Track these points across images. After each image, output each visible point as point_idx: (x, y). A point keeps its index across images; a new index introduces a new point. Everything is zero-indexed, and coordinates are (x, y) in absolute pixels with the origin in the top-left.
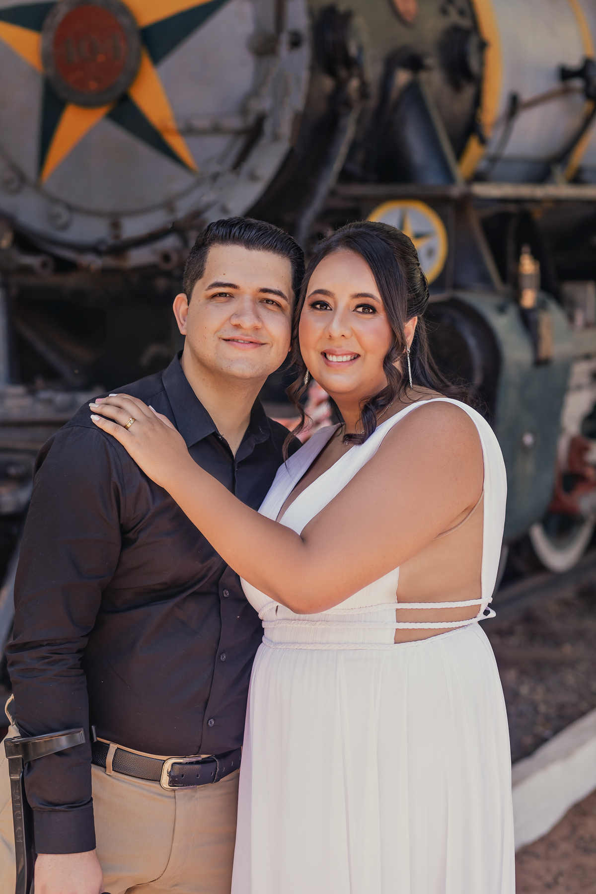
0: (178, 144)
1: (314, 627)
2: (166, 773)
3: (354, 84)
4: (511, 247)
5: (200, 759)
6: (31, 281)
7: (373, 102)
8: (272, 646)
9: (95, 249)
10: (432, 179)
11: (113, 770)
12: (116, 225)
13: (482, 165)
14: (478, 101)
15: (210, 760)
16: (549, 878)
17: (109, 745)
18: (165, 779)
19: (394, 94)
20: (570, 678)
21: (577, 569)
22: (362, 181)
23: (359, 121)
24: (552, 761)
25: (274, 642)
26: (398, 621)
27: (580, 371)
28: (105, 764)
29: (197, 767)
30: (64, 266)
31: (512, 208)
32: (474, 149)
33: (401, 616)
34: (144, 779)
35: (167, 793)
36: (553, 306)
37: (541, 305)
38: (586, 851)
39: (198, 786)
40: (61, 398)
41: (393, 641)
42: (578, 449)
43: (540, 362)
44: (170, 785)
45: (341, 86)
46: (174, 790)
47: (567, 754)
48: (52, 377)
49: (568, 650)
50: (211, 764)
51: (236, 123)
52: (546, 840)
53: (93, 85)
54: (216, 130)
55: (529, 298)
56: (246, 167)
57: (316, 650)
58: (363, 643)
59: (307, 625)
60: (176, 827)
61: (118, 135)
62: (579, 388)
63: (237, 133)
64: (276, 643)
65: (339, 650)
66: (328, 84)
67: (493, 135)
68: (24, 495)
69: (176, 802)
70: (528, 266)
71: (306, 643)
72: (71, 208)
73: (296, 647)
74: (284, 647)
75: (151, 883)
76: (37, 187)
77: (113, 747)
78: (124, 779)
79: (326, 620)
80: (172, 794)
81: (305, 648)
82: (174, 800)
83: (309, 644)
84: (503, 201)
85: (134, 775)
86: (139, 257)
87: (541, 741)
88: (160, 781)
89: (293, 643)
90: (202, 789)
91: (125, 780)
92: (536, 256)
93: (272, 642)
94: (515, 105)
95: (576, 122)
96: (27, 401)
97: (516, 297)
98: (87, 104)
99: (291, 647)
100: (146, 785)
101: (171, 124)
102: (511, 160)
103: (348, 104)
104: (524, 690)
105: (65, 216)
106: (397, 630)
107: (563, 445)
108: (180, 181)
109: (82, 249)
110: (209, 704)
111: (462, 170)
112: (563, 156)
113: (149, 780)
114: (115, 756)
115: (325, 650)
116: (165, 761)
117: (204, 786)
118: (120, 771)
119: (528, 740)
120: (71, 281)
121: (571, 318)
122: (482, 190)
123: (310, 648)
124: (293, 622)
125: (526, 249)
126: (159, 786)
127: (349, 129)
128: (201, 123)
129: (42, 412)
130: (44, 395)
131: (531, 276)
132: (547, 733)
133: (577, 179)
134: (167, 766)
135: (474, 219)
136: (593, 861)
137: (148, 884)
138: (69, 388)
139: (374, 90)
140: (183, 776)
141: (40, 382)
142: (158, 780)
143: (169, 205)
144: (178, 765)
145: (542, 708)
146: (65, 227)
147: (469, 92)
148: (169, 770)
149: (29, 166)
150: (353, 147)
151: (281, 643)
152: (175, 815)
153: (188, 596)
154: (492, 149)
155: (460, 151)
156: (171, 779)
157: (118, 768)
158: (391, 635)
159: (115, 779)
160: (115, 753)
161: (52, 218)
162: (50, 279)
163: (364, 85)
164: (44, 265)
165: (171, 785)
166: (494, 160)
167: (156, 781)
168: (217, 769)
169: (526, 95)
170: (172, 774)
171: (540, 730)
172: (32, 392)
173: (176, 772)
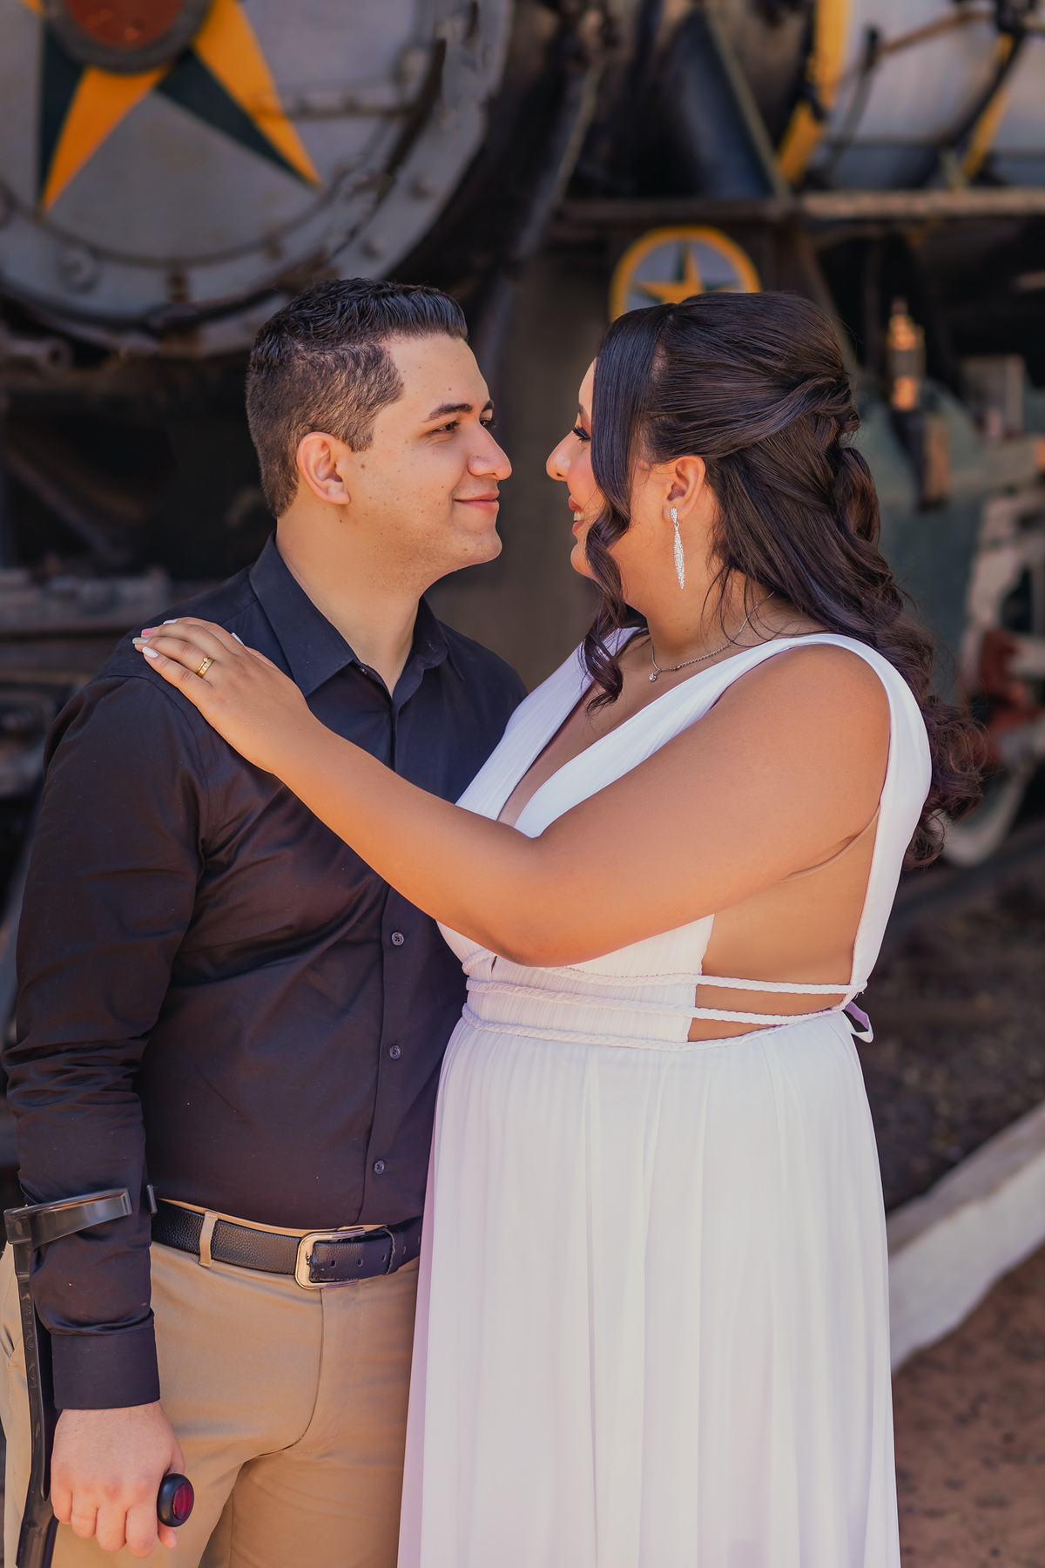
0: (284, 136)
1: (552, 1001)
2: (305, 1261)
3: (592, 20)
4: (871, 298)
5: (361, 1233)
6: (31, 382)
7: (625, 52)
8: (477, 1026)
9: (140, 325)
10: (732, 189)
11: (212, 1258)
12: (177, 282)
13: (819, 156)
14: (808, 44)
15: (380, 1234)
16: (962, 1406)
17: (204, 1215)
18: (303, 1271)
19: (662, 36)
20: (990, 1053)
21: (998, 860)
22: (610, 193)
23: (601, 88)
24: (963, 1202)
25: (482, 1019)
26: (698, 1006)
27: (999, 514)
28: (199, 1249)
29: (358, 1246)
30: (88, 355)
31: (873, 232)
32: (803, 127)
33: (704, 997)
34: (266, 1271)
35: (307, 1295)
36: (948, 405)
37: (927, 404)
38: (1026, 1356)
39: (360, 1281)
40: (91, 589)
41: (687, 1038)
42: (996, 651)
43: (929, 505)
44: (312, 1280)
45: (568, 25)
46: (320, 1289)
47: (989, 1189)
48: (73, 549)
49: (984, 1003)
50: (381, 1240)
51: (384, 96)
52: (956, 1340)
53: (131, 34)
54: (351, 109)
55: (906, 393)
56: (404, 175)
57: (551, 1040)
58: (632, 1037)
59: (541, 997)
60: (324, 1353)
61: (179, 122)
62: (996, 544)
63: (388, 114)
64: (485, 1021)
65: (591, 1045)
66: (545, 22)
67: (836, 100)
68: (32, 763)
69: (322, 1310)
70: (904, 335)
71: (535, 1027)
72: (98, 253)
73: (518, 1032)
74: (498, 1030)
75: (285, 1451)
76: (37, 216)
77: (211, 1218)
78: (232, 1272)
79: (574, 991)
80: (316, 1296)
81: (533, 1035)
82: (319, 1306)
83: (540, 1029)
84: (858, 221)
85: (248, 1265)
86: (219, 337)
87: (944, 1167)
88: (294, 1274)
89: (512, 1025)
90: (367, 1285)
91: (235, 1275)
92: (918, 317)
93: (478, 1018)
94: (874, 47)
95: (982, 72)
96: (31, 597)
97: (884, 391)
98: (121, 68)
99: (510, 1032)
100: (270, 1281)
101: (271, 101)
102: (870, 146)
103: (580, 57)
104: (912, 1077)
105: (88, 266)
106: (695, 1020)
107: (970, 646)
108: (291, 201)
109: (119, 324)
110: (373, 1134)
111: (785, 166)
112: (959, 135)
113: (276, 1273)
114: (214, 1233)
115: (567, 1042)
116: (301, 1238)
117: (371, 1281)
118: (225, 1259)
119: (920, 1165)
120: (101, 381)
121: (980, 423)
122: (821, 205)
123: (541, 1036)
124: (517, 988)
125: (899, 306)
126: (293, 1283)
127: (585, 101)
128: (322, 98)
129: (57, 615)
130: (62, 584)
131: (909, 352)
132: (953, 1151)
133: (985, 177)
134: (306, 1248)
135: (806, 251)
136: (1036, 1374)
137: (279, 1453)
138: (105, 571)
139: (626, 30)
140: (333, 1263)
141: (52, 562)
142: (291, 1272)
143: (271, 245)
144: (324, 1245)
145: (944, 1108)
146: (88, 287)
147: (792, 27)
148: (309, 1255)
149: (22, 180)
150: (593, 133)
151: (494, 1023)
152: (323, 1332)
153: (330, 948)
154: (835, 128)
155: (779, 132)
156: (313, 1270)
157: (220, 1253)
158: (682, 1028)
159: (216, 1273)
160: (215, 1228)
161: (66, 271)
162: (65, 377)
163: (608, 23)
164: (55, 356)
165: (314, 1279)
166: (839, 146)
167: (287, 1274)
168: (392, 1249)
169: (892, 31)
170: (315, 1261)
171: (941, 1146)
172: (39, 580)
173: (322, 1257)
